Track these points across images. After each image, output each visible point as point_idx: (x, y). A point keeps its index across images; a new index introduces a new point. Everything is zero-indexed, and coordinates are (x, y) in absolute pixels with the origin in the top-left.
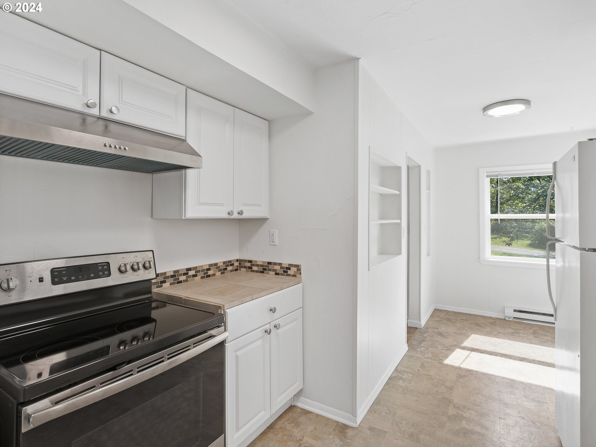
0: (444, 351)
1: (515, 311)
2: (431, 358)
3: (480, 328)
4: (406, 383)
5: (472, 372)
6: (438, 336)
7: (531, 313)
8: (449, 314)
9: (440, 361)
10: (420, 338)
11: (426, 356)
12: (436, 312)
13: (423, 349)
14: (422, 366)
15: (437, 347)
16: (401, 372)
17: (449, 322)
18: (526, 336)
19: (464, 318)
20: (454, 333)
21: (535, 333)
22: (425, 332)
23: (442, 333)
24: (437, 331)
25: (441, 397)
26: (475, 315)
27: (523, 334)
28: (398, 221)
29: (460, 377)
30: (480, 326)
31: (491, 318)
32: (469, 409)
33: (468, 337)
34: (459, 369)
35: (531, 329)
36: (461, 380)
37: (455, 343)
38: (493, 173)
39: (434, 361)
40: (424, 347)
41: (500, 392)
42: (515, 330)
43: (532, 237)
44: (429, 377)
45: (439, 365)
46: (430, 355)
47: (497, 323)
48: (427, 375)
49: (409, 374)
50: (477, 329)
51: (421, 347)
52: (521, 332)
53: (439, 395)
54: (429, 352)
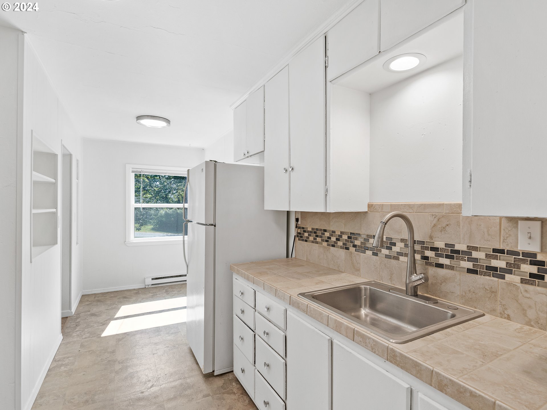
0: (100, 327)
1: (153, 279)
2: (89, 337)
3: (127, 299)
4: (68, 367)
5: (128, 333)
6: (92, 317)
7: (164, 278)
8: (98, 296)
9: (99, 336)
10: (74, 325)
11: (84, 337)
12: (84, 298)
13: (78, 333)
14: (82, 346)
15: (93, 326)
16: (61, 360)
17: (99, 303)
18: (161, 295)
19: (112, 295)
20: (106, 310)
21: (166, 291)
22: (77, 318)
23: (94, 313)
24: (89, 313)
25: (106, 361)
26: (121, 291)
27: (159, 294)
28: (54, 210)
29: (119, 340)
30: (127, 298)
31: (134, 289)
32: (131, 359)
33: (119, 309)
34: (116, 336)
35: (164, 289)
36: (121, 342)
37: (109, 317)
38: (137, 169)
39: (93, 338)
40: (79, 331)
41: (151, 337)
42: (153, 293)
43: (154, 222)
44: (91, 352)
45: (98, 339)
46: (88, 335)
47: (140, 292)
48: (89, 351)
49: (70, 358)
50: (125, 301)
51: (76, 332)
52: (158, 293)
53: (104, 361)
54: (86, 333)
